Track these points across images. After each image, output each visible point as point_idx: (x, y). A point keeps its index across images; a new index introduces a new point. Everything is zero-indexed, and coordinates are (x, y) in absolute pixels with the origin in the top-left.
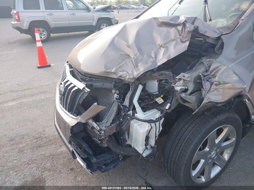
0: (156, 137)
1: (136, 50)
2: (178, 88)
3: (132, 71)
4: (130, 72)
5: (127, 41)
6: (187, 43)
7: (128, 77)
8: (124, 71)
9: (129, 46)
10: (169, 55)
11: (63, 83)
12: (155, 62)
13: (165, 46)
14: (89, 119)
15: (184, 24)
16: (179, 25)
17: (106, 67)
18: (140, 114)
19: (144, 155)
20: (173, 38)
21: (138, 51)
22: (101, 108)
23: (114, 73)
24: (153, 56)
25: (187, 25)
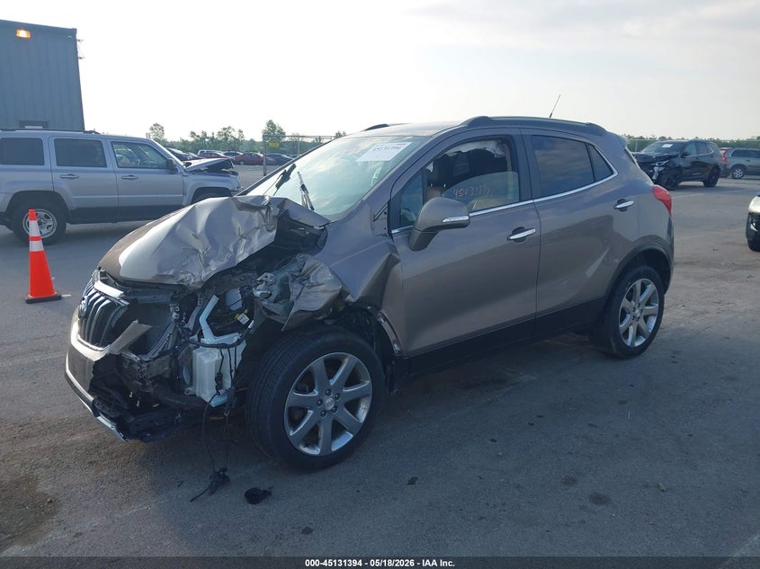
0: (231, 371)
1: (207, 241)
2: (258, 293)
3: (200, 272)
4: (196, 274)
5: (195, 230)
6: (274, 232)
7: (192, 281)
8: (188, 272)
9: (196, 237)
10: (252, 249)
11: (86, 297)
12: (233, 258)
13: (247, 236)
14: (123, 349)
15: (268, 207)
16: (262, 207)
17: (160, 268)
18: (209, 338)
19: (213, 404)
20: (257, 225)
21: (210, 242)
22: (145, 327)
23: (173, 277)
24: (232, 250)
25: (272, 209)
